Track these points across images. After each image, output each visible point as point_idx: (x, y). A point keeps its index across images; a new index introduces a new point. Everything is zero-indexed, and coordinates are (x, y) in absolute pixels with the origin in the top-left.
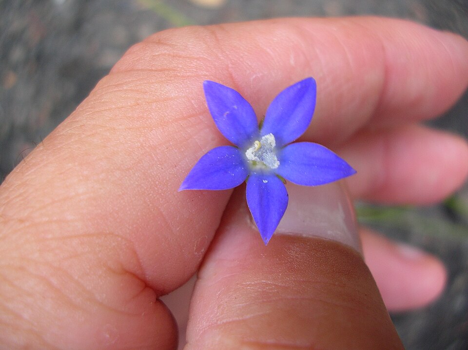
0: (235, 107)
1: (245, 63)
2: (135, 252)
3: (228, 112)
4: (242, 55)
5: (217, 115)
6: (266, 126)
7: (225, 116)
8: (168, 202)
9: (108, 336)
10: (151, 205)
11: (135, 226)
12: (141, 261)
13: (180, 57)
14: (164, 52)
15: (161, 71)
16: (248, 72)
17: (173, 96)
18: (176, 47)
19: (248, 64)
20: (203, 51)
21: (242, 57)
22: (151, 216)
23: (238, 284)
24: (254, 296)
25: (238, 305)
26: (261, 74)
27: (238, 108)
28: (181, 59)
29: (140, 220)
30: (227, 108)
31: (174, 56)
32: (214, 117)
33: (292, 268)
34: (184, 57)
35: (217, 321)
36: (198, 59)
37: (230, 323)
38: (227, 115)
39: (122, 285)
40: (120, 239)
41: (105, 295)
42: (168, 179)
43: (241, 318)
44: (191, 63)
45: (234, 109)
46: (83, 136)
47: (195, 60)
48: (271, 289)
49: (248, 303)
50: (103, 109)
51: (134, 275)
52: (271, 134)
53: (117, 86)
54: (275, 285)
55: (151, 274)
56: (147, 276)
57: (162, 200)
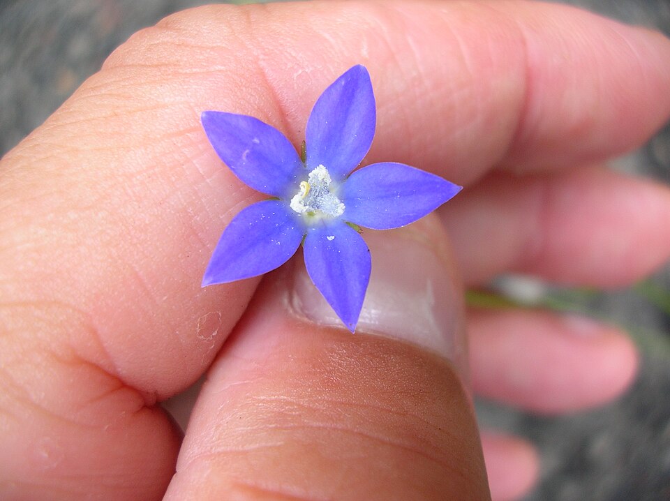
0: (256, 141)
1: (285, 53)
2: (94, 332)
3: (247, 151)
4: (282, 42)
5: (232, 160)
6: (311, 156)
7: (244, 158)
8: (147, 257)
9: (46, 455)
10: (120, 261)
11: (94, 292)
12: (105, 345)
13: (187, 46)
14: (166, 40)
15: (157, 66)
16: (290, 65)
17: (166, 101)
18: (184, 32)
19: (290, 54)
20: (222, 38)
21: (281, 45)
22: (120, 277)
23: (248, 397)
24: (265, 417)
25: (242, 428)
26: (311, 69)
27: (260, 141)
28: (188, 49)
29: (103, 283)
30: (245, 145)
31: (179, 45)
32: (228, 164)
33: (328, 382)
34: (192, 47)
35: (211, 448)
36: (213, 48)
37: (225, 453)
38: (247, 156)
39: (72, 380)
40: (71, 311)
41: (43, 394)
42: (147, 222)
43: (241, 449)
44: (201, 54)
45: (255, 144)
46: (34, 160)
47: (209, 51)
48: (292, 410)
49: (254, 428)
50: (68, 122)
51: (96, 367)
52: (321, 166)
53: (93, 89)
54: (299, 405)
55: (125, 366)
56: (120, 369)
57: (137, 254)
